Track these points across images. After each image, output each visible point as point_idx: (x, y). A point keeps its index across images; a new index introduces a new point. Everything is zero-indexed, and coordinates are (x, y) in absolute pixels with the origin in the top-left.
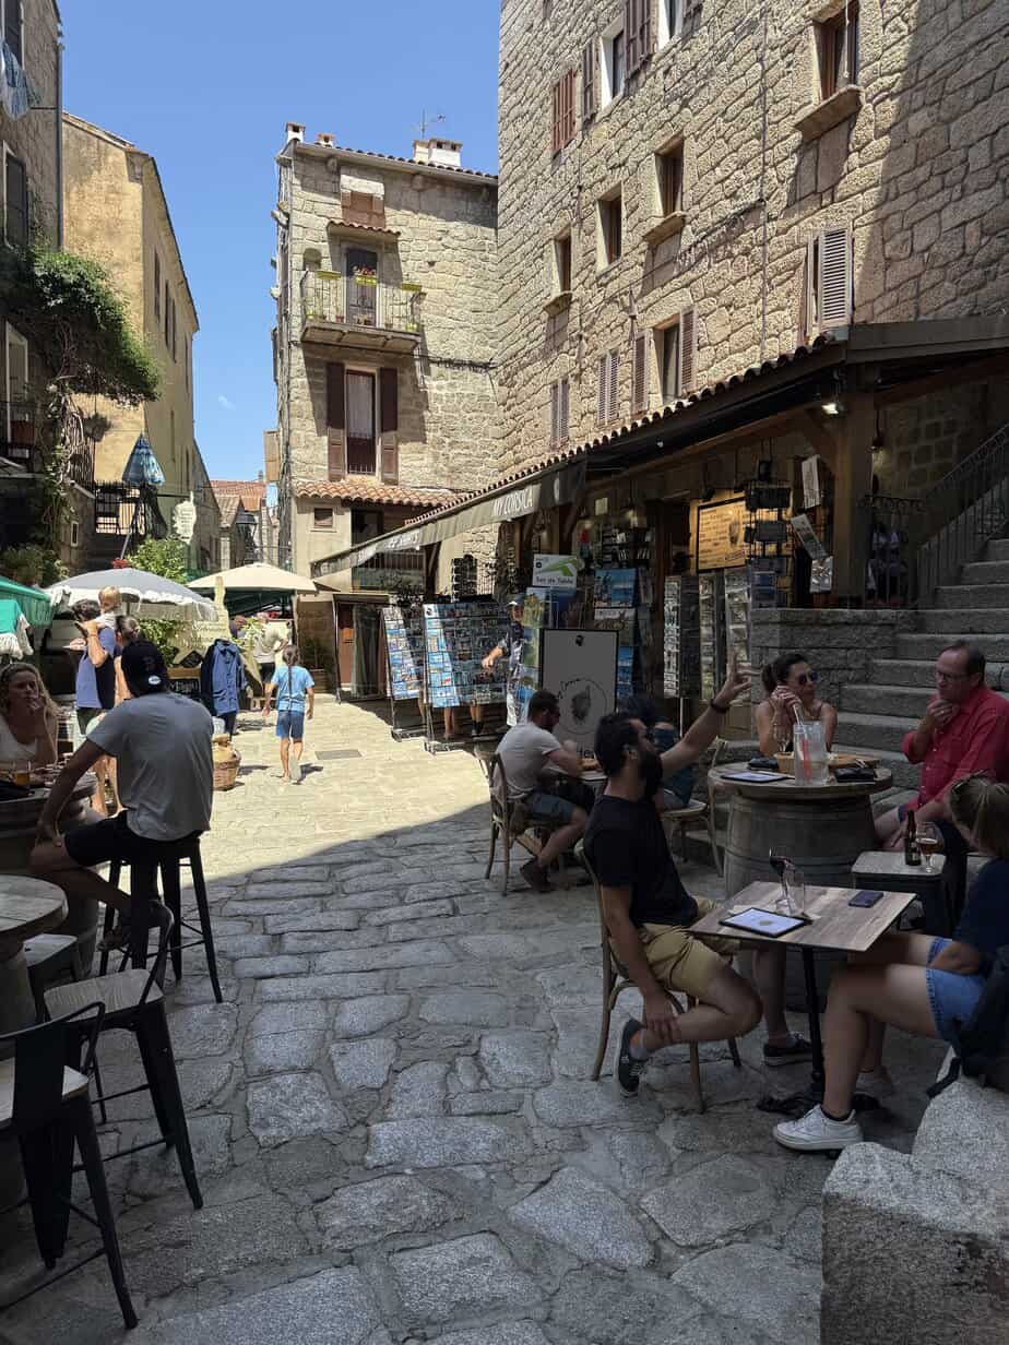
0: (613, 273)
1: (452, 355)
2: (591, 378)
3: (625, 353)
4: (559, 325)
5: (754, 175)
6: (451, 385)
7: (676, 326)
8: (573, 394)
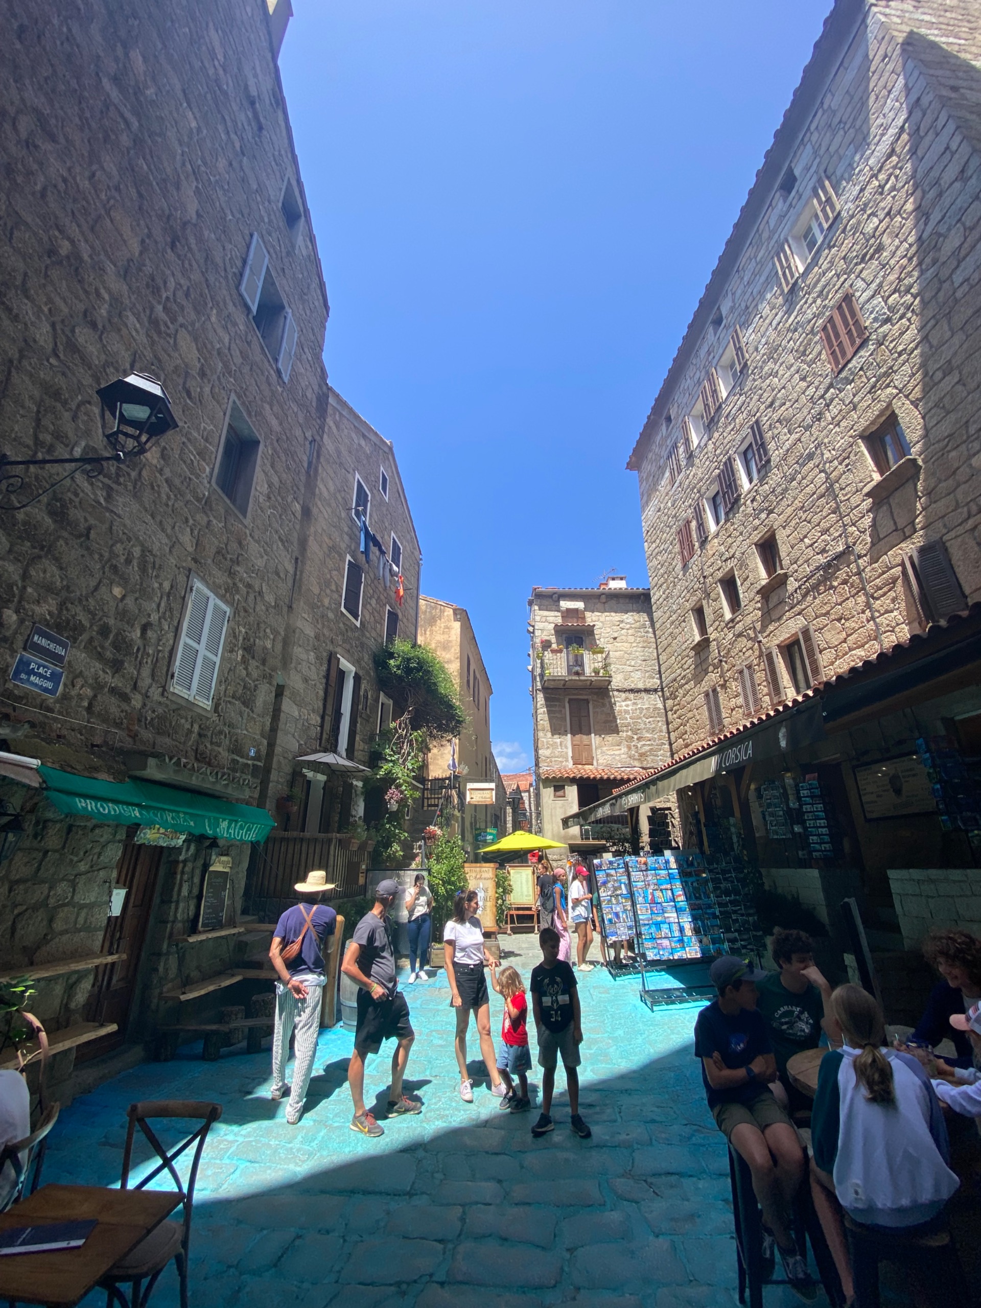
0: (738, 619)
1: (633, 686)
2: (734, 686)
3: (758, 665)
4: (703, 658)
5: (836, 534)
6: (635, 704)
7: (797, 642)
8: (722, 697)
